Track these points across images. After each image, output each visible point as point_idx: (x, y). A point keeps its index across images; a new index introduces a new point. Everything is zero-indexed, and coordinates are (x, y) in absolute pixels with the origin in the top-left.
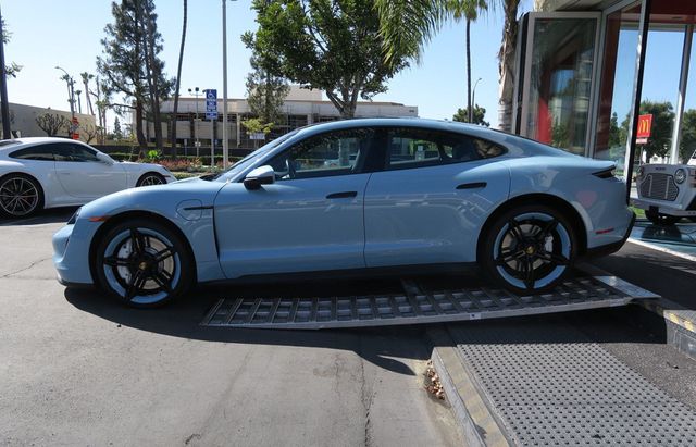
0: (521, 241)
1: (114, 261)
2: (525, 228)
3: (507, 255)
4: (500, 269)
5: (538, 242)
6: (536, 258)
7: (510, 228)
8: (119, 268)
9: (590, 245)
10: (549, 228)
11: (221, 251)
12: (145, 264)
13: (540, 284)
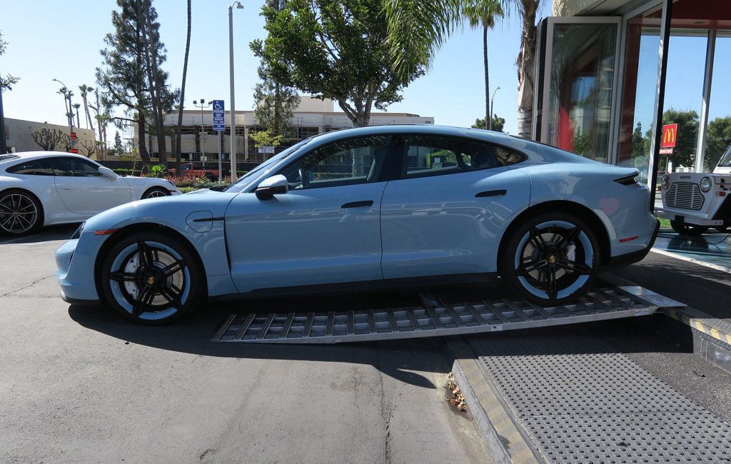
0: (543, 250)
1: (121, 276)
2: (547, 237)
3: (529, 264)
4: (521, 279)
5: (560, 251)
6: (558, 268)
7: (532, 236)
8: (126, 283)
9: (614, 253)
10: (571, 236)
11: (233, 264)
12: (154, 279)
13: (563, 294)
